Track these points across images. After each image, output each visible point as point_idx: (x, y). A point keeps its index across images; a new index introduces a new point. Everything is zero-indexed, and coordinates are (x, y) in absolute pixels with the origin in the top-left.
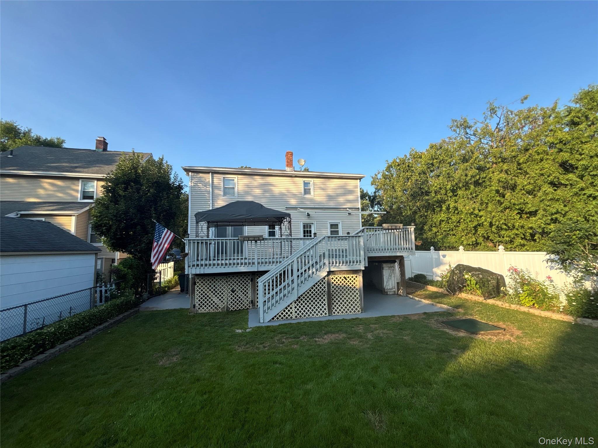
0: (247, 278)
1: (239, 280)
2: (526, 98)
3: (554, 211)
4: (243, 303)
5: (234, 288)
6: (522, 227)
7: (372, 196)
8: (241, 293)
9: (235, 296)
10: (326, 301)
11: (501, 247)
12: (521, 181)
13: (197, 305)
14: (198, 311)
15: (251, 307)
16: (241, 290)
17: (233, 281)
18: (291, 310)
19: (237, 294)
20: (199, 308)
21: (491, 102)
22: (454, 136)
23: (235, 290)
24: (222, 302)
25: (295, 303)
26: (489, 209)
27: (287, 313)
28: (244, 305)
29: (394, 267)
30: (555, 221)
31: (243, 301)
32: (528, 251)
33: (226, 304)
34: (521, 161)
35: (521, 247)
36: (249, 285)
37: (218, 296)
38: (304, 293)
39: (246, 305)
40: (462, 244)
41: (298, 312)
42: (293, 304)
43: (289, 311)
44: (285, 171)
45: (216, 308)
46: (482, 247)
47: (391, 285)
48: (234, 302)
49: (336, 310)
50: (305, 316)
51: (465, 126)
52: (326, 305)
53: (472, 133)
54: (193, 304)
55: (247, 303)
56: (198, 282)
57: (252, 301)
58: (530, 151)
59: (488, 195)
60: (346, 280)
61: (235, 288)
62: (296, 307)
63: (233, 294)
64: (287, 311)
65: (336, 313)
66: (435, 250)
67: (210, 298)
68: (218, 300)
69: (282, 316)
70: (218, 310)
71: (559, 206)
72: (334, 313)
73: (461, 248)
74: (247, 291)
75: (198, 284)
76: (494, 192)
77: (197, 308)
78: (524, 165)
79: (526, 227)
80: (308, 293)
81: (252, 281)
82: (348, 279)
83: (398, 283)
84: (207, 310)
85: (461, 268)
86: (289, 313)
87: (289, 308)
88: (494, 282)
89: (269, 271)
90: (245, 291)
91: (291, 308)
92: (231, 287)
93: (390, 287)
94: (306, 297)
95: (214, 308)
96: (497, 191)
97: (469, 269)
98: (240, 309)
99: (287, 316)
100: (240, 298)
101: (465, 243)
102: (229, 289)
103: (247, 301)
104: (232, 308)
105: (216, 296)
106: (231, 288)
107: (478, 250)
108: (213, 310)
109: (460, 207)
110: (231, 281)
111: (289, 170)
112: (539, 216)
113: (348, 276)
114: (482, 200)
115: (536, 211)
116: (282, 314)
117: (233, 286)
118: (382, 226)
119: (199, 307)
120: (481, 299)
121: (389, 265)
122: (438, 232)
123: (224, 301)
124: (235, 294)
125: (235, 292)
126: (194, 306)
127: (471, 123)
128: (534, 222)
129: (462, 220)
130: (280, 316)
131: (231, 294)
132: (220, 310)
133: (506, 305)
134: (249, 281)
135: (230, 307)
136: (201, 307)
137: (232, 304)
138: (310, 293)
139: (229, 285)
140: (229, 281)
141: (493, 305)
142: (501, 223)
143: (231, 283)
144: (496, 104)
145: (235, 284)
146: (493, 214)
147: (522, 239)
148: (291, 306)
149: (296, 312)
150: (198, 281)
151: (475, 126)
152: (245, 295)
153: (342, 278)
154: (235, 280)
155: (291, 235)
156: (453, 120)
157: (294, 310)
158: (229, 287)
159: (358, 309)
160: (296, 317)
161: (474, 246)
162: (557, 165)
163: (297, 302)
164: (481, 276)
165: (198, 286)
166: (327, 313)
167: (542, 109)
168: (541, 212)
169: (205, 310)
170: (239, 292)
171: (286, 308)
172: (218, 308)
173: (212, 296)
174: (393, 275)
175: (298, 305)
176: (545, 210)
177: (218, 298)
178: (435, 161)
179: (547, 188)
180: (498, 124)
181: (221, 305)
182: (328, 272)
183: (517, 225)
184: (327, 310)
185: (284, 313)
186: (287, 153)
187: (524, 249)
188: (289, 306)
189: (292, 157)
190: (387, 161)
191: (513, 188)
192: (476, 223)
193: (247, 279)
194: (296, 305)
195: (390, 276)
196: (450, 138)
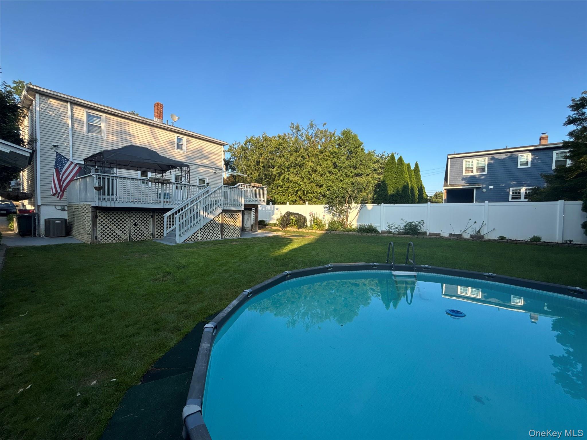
0: (148, 214)
1: (141, 216)
2: (325, 124)
3: (329, 185)
4: (145, 235)
5: (136, 222)
6: (317, 192)
7: (227, 161)
8: (143, 227)
9: (138, 229)
10: (220, 229)
11: (307, 202)
12: (319, 168)
13: (99, 236)
14: (99, 242)
15: (152, 238)
16: (143, 224)
17: (136, 216)
18: (198, 235)
19: (140, 227)
20: (101, 240)
21: (312, 121)
22: (291, 133)
23: (138, 224)
24: (125, 234)
25: (200, 230)
26: (305, 181)
27: (195, 237)
28: (145, 237)
29: (251, 213)
30: (329, 190)
31: (145, 234)
32: (317, 204)
33: (129, 235)
34: (320, 158)
35: (315, 203)
36: (150, 220)
37: (121, 229)
38: (206, 224)
39: (147, 237)
40: (288, 200)
41: (202, 236)
42: (199, 231)
43: (196, 235)
44: (153, 121)
45: (119, 239)
46: (298, 203)
47: (248, 225)
48: (136, 234)
49: (225, 236)
50: (207, 239)
51: (297, 129)
52: (220, 232)
53: (300, 134)
54: (95, 235)
55: (149, 235)
56: (100, 216)
57: (152, 233)
58: (323, 154)
59: (305, 174)
60: (233, 216)
61: (138, 223)
62: (201, 233)
63: (136, 228)
64: (195, 235)
65: (226, 237)
66: (273, 204)
67: (112, 230)
68: (121, 232)
69: (192, 239)
70: (120, 240)
71: (331, 183)
72: (224, 237)
73: (288, 203)
74: (148, 225)
75: (99, 218)
76: (308, 172)
77: (99, 240)
78: (320, 161)
79: (318, 192)
80: (209, 224)
81: (152, 217)
82: (234, 216)
83: (252, 225)
84: (110, 241)
85: (289, 214)
86: (196, 237)
87: (196, 234)
88: (303, 220)
89: (172, 209)
90: (147, 225)
91: (198, 234)
92: (134, 221)
93: (248, 226)
94: (207, 227)
95: (116, 239)
96: (309, 172)
97: (293, 214)
98: (142, 240)
99: (195, 239)
100: (141, 231)
101: (290, 200)
102: (132, 223)
103: (148, 233)
104: (135, 239)
105: (119, 229)
106: (134, 223)
107: (296, 204)
108: (116, 241)
109: (290, 178)
110: (134, 216)
111: (159, 121)
112: (324, 187)
113: (234, 213)
114: (302, 176)
115: (323, 184)
116: (192, 237)
117: (136, 221)
118: (250, 184)
119: (101, 238)
120: (297, 229)
121: (248, 212)
122: (275, 193)
123: (127, 234)
124: (138, 227)
125: (138, 226)
126: (96, 238)
127: (301, 128)
128: (321, 190)
129: (290, 186)
130: (190, 239)
131: (134, 228)
132: (123, 241)
133: (307, 231)
134: (150, 217)
135: (133, 238)
136: (103, 238)
137: (135, 236)
138: (210, 224)
139: (132, 219)
140: (132, 216)
141: (302, 231)
142: (309, 189)
143: (134, 218)
144: (313, 123)
145: (138, 219)
146: (306, 184)
147: (316, 198)
148: (197, 232)
149: (201, 236)
150: (100, 214)
151: (302, 131)
152: (147, 229)
153: (230, 215)
154: (138, 216)
155: (189, 182)
156: (291, 123)
157: (199, 235)
158: (132, 221)
159: (238, 235)
160: (201, 239)
161: (294, 202)
162: (332, 163)
163: (202, 230)
164: (298, 217)
165: (100, 220)
166: (221, 237)
167: (330, 132)
168: (325, 185)
169: (108, 241)
170: (141, 226)
171: (194, 234)
172: (121, 239)
173: (115, 229)
174: (250, 219)
175: (202, 231)
176: (326, 184)
177: (121, 230)
178: (281, 147)
179: (328, 174)
180: (312, 133)
181: (124, 237)
182: (222, 210)
183: (315, 191)
184: (220, 235)
185: (193, 237)
186: (157, 103)
187: (316, 203)
188: (196, 232)
189: (162, 109)
190: (247, 137)
191: (316, 171)
192: (297, 189)
193: (148, 216)
194: (201, 231)
195: (248, 219)
196: (289, 134)
